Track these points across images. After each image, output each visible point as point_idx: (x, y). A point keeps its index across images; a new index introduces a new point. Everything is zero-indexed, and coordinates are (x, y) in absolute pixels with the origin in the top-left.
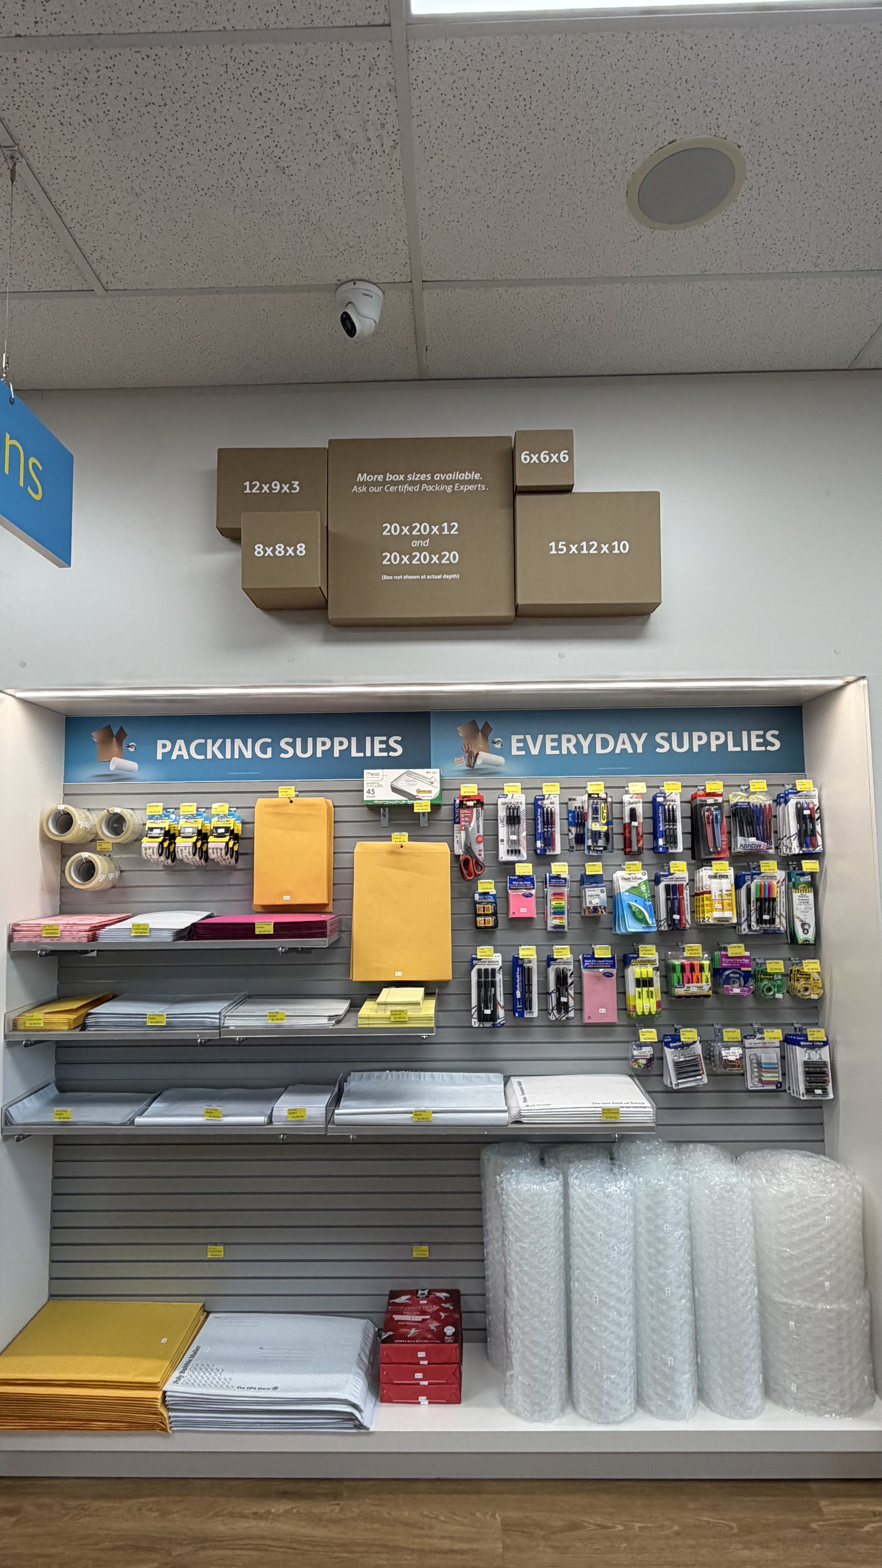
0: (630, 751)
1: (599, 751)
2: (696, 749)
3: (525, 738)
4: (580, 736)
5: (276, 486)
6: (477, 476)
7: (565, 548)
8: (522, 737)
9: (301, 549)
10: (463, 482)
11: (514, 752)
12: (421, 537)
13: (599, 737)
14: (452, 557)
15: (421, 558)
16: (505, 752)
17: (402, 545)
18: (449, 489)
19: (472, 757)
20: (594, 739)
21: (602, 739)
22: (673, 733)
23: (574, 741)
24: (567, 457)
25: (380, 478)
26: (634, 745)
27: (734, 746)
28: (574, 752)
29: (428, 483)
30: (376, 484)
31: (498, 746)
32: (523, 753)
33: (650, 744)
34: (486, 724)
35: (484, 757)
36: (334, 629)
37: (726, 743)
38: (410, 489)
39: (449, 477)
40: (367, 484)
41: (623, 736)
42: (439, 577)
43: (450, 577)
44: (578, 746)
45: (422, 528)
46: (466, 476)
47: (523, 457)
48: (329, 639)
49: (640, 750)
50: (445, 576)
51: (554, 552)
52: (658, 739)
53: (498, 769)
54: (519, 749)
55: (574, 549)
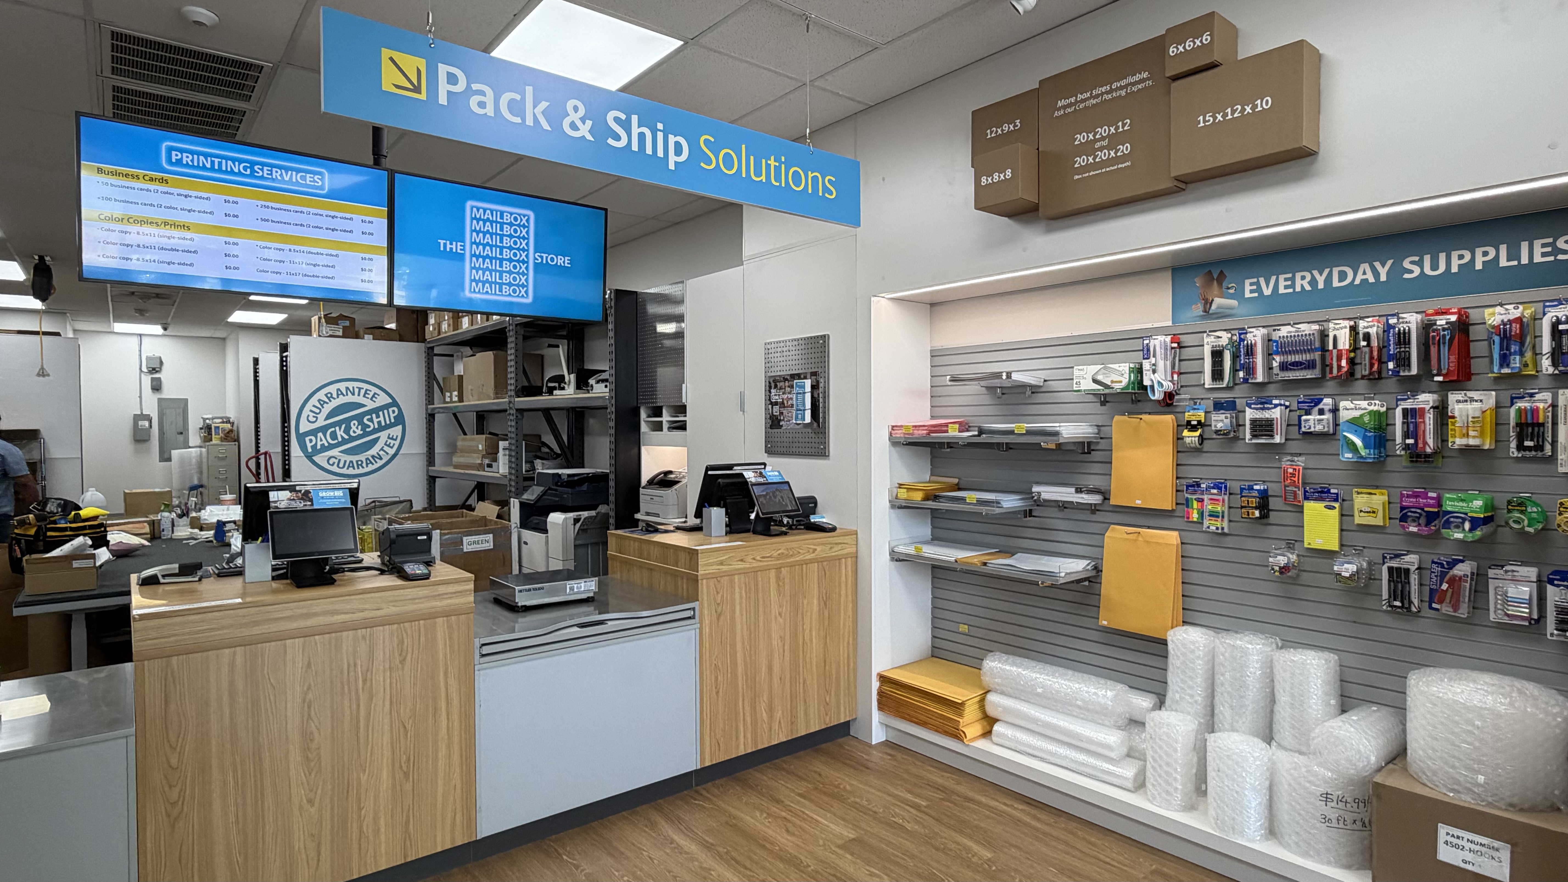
0: (1372, 280)
1: (1336, 283)
2: (1454, 269)
3: (1258, 281)
4: (1315, 273)
5: (1006, 127)
6: (1145, 75)
7: (1211, 119)
8: (1255, 280)
9: (1009, 173)
10: (1133, 84)
11: (1248, 295)
12: (1103, 138)
13: (1336, 271)
14: (1125, 149)
15: (1102, 155)
16: (1239, 295)
17: (1088, 148)
18: (1123, 93)
19: (1208, 303)
20: (1331, 273)
21: (1340, 272)
22: (1425, 257)
23: (1308, 277)
24: (1209, 38)
25: (1073, 100)
26: (1376, 274)
27: (1508, 260)
28: (1308, 288)
29: (1107, 93)
30: (1070, 105)
31: (1232, 291)
32: (1256, 295)
33: (1397, 271)
34: (1221, 273)
35: (1218, 302)
36: (1052, 222)
37: (1497, 258)
38: (1094, 102)
39: (1123, 83)
40: (1064, 107)
41: (1365, 266)
42: (1115, 167)
43: (1123, 166)
44: (1313, 282)
45: (1102, 131)
46: (1138, 77)
47: (1171, 50)
48: (1049, 230)
49: (1383, 278)
50: (1120, 166)
51: (1202, 124)
52: (1406, 264)
53: (1233, 312)
54: (1252, 291)
55: (1219, 117)
